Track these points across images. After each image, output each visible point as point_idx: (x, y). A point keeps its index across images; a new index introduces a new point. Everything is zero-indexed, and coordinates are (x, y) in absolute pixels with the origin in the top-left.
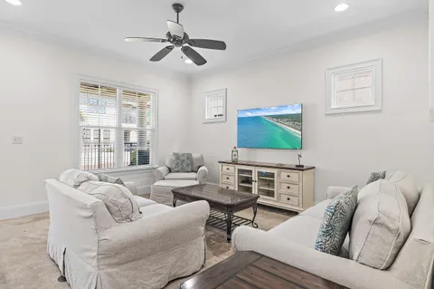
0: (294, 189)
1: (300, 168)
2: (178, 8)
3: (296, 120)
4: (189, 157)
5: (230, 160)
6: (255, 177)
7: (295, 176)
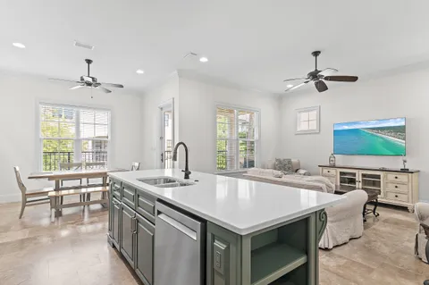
0: (402, 189)
1: (405, 171)
2: (316, 54)
3: (400, 131)
4: (290, 162)
5: (328, 164)
6: (359, 178)
7: (403, 177)
